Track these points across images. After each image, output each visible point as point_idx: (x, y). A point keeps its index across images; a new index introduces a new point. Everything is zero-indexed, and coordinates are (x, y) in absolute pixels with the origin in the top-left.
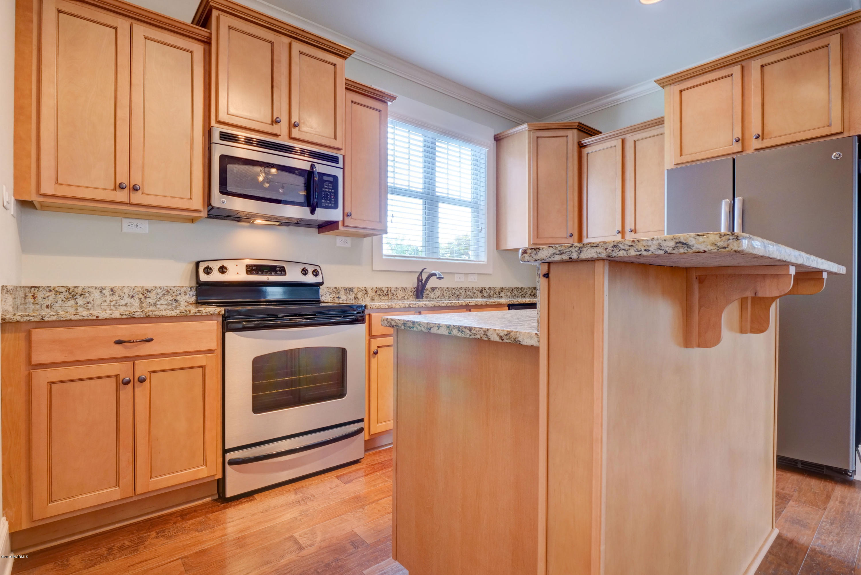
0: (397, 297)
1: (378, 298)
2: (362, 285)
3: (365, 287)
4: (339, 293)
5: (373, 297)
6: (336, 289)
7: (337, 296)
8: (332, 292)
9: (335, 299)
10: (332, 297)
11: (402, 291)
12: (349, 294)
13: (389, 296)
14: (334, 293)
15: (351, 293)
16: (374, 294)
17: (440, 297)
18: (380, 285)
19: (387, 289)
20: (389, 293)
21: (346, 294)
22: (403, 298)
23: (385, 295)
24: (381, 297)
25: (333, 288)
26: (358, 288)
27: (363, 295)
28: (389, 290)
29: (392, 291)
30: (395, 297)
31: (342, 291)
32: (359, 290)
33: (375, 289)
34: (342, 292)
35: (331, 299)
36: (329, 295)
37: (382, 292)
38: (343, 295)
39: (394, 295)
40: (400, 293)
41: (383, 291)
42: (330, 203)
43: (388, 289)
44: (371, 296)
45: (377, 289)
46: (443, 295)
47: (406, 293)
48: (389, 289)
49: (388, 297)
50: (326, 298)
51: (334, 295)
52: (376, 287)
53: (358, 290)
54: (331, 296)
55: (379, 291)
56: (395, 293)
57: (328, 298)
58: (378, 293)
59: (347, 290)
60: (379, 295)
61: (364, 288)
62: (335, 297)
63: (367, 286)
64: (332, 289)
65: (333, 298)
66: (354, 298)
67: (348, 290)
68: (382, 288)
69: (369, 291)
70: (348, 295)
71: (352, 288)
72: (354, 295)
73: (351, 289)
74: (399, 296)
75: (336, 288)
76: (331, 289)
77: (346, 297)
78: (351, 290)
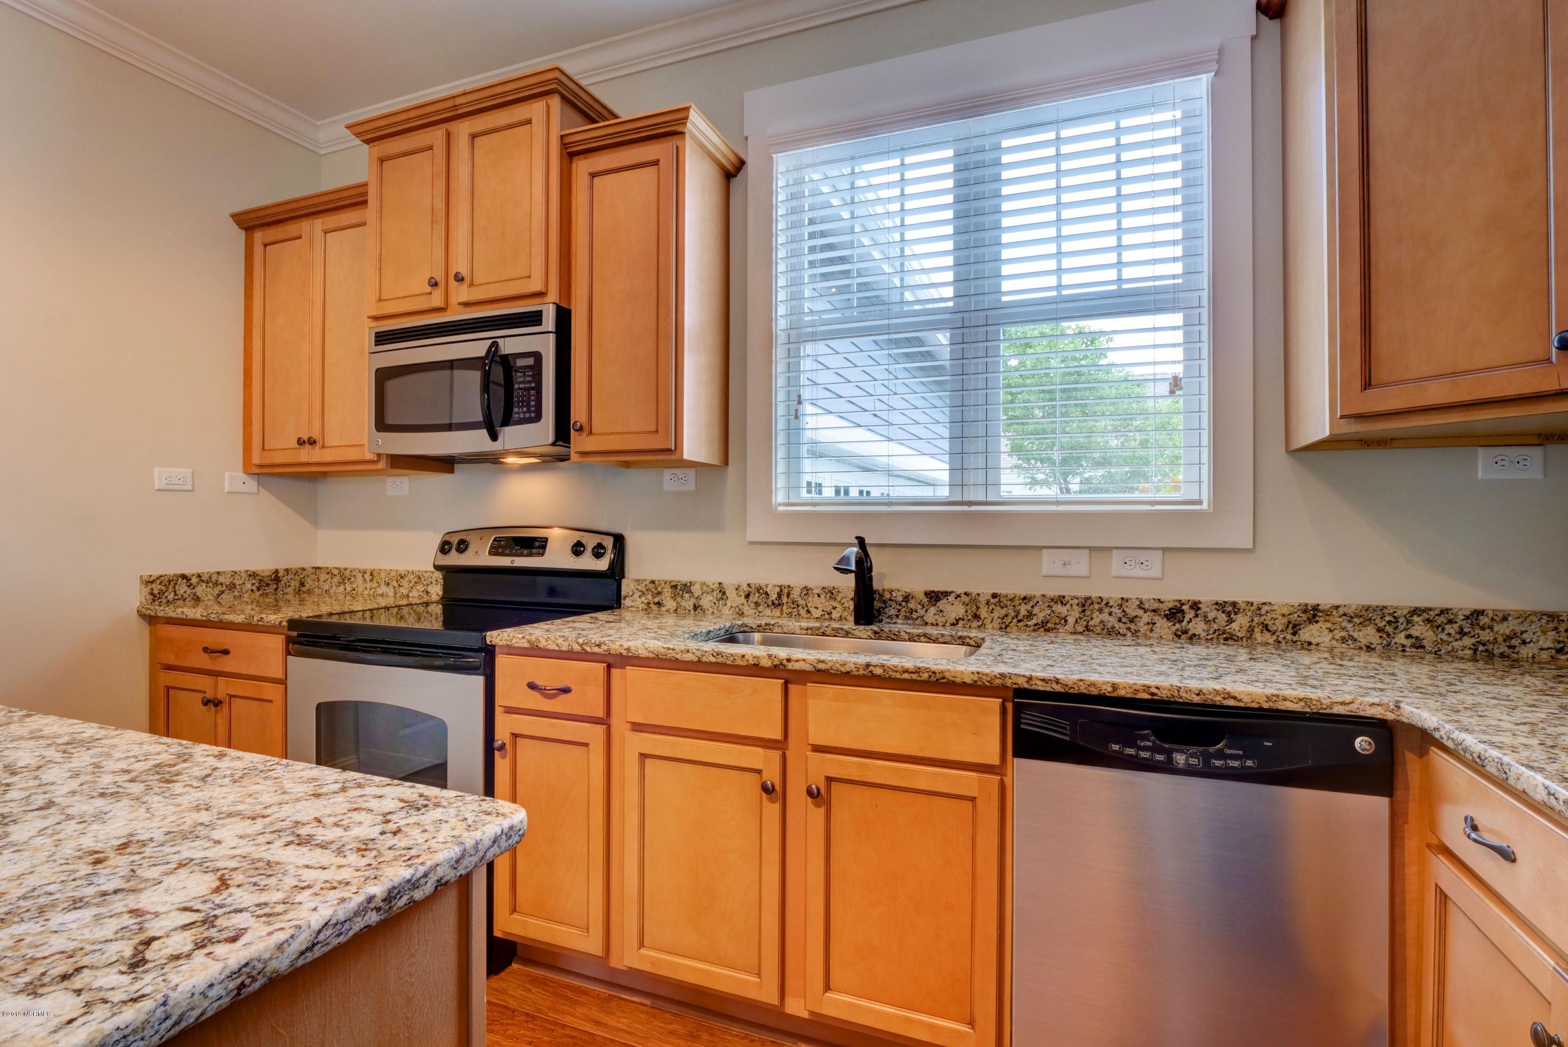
0: (808, 612)
1: (754, 611)
2: (712, 579)
3: (720, 584)
4: (659, 593)
5: (741, 607)
6: (653, 585)
7: (656, 600)
8: (644, 590)
9: (651, 606)
10: (646, 602)
11: (822, 596)
12: (682, 597)
13: (785, 607)
14: (650, 593)
15: (687, 595)
16: (743, 600)
17: (961, 623)
18: (759, 579)
19: (778, 589)
20: (784, 601)
21: (674, 598)
22: (827, 616)
23: (773, 604)
24: (760, 608)
25: (647, 582)
26: (704, 584)
27: (715, 601)
28: (784, 592)
29: (791, 596)
30: (803, 612)
31: (665, 590)
32: (705, 588)
33: (746, 588)
34: (667, 591)
35: (643, 605)
36: (640, 597)
37: (764, 596)
38: (668, 598)
39: (798, 606)
40: (819, 604)
41: (767, 593)
42: (529, 411)
43: (781, 591)
44: (734, 605)
45: (750, 590)
46: (976, 617)
47: (835, 604)
48: (786, 591)
49: (782, 610)
50: (633, 604)
51: (650, 597)
52: (749, 585)
53: (702, 589)
54: (643, 599)
55: (757, 595)
56: (802, 602)
57: (637, 603)
58: (754, 598)
59: (676, 588)
60: (757, 604)
61: (717, 585)
62: (652, 602)
63: (726, 582)
64: (646, 586)
65: (648, 603)
66: (692, 607)
67: (679, 587)
68: (764, 587)
69: (731, 593)
70: (679, 599)
71: (689, 584)
72: (692, 599)
73: (685, 585)
74: (813, 610)
75: (653, 582)
76: (644, 585)
77: (674, 604)
78: (686, 588)
